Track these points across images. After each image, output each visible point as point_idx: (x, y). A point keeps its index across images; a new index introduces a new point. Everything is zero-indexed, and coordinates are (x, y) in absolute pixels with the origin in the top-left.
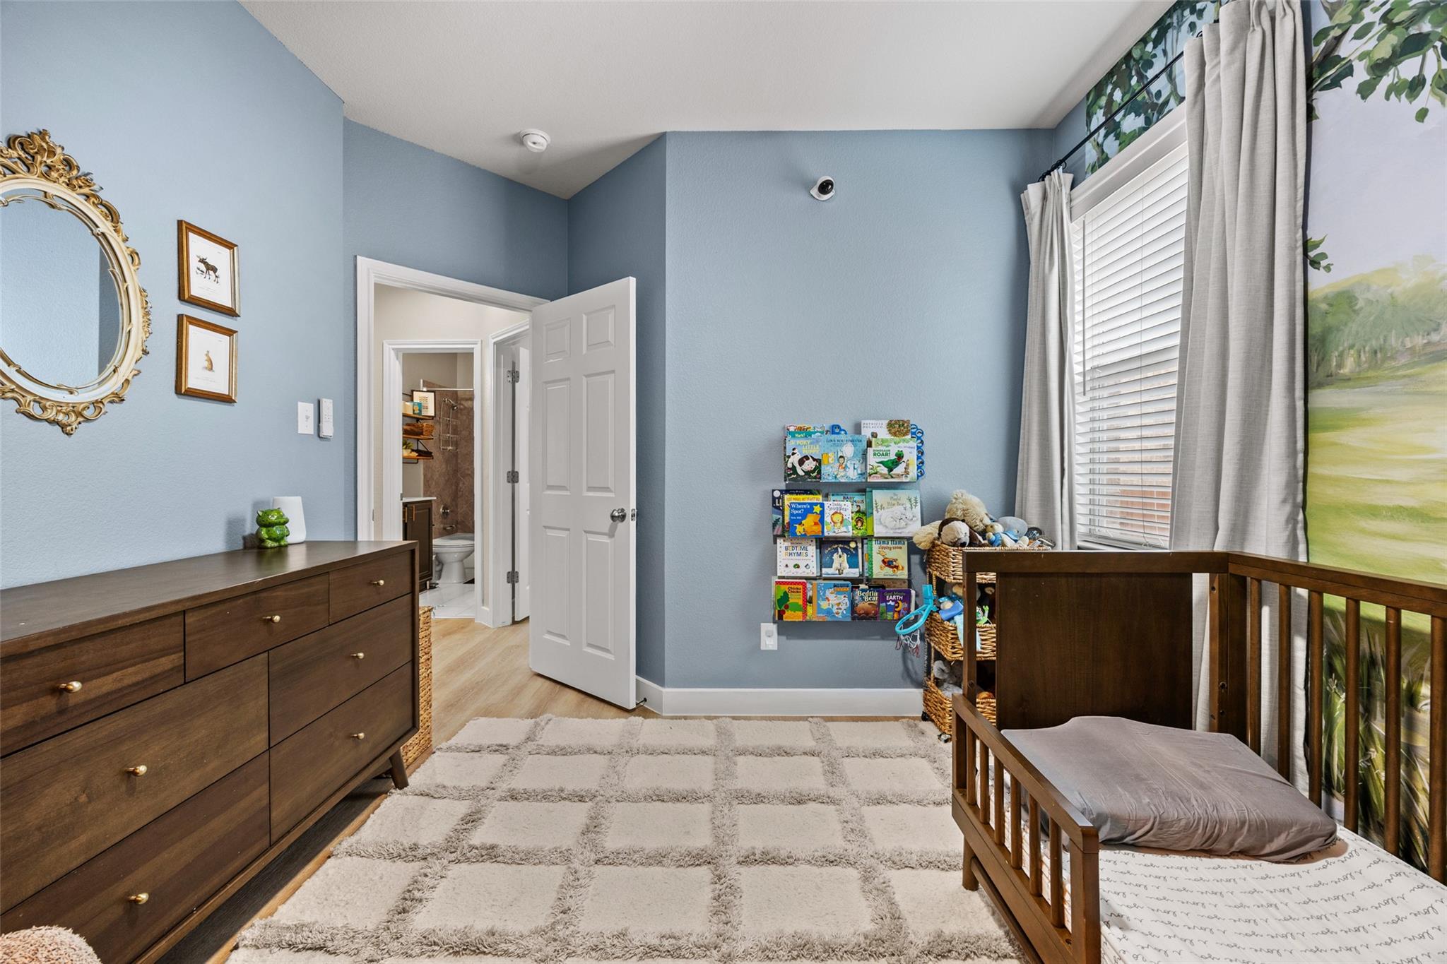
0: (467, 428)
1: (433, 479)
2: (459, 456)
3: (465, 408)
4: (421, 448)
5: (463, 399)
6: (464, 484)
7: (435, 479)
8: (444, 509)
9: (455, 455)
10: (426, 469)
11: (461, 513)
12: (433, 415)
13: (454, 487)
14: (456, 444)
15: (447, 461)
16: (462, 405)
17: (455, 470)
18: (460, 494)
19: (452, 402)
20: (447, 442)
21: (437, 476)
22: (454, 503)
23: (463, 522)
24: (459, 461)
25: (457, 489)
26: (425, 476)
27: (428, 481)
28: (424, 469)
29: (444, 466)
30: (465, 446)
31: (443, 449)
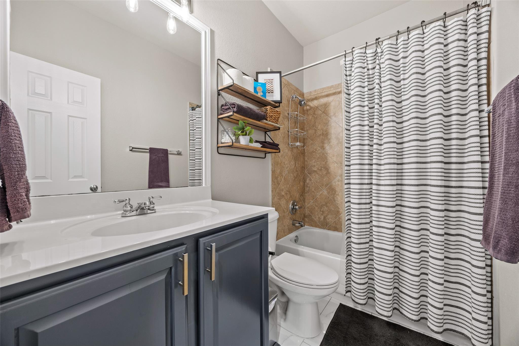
0: (313, 126)
1: (282, 176)
2: (306, 154)
3: (311, 108)
4: (268, 140)
5: (309, 100)
6: (310, 180)
7: (284, 175)
8: (293, 204)
9: (303, 153)
10: (275, 164)
11: (308, 208)
12: (279, 99)
13: (302, 184)
14: (304, 141)
15: (296, 158)
16: (308, 105)
17: (303, 167)
18: (307, 189)
19: (300, 98)
20: (296, 139)
21: (287, 172)
22: (302, 198)
23: (310, 215)
24: (306, 159)
25: (304, 185)
26: (273, 172)
27: (276, 178)
28: (272, 165)
29: (293, 163)
30: (312, 144)
31: (291, 145)
